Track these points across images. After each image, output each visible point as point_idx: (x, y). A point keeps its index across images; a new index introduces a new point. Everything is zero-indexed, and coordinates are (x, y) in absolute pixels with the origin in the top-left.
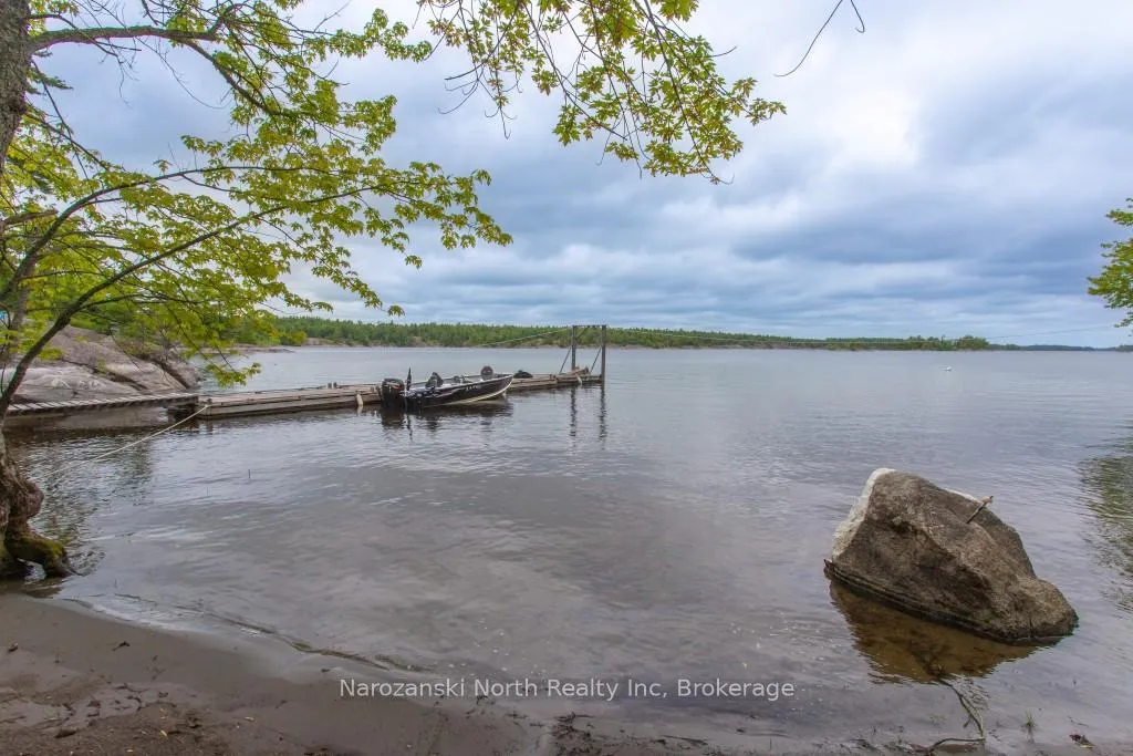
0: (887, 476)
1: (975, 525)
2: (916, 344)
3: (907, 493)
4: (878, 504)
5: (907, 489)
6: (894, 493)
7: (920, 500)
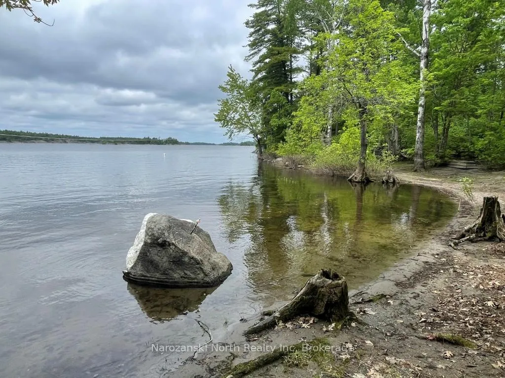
0: (153, 217)
1: (194, 234)
2: (147, 142)
3: (164, 225)
4: (150, 234)
5: (164, 223)
6: (157, 226)
7: (170, 227)
